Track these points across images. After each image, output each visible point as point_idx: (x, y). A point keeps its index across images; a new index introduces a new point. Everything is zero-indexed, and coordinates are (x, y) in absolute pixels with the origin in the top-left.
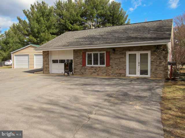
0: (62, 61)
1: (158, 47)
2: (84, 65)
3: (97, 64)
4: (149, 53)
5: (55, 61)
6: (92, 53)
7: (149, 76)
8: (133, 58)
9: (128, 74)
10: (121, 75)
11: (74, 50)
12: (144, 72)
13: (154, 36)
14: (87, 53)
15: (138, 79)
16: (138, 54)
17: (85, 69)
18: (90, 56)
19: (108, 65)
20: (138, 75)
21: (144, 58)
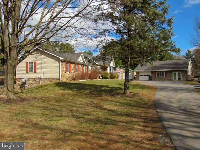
0: (148, 75)
1: (184, 71)
2: (156, 77)
3: (161, 76)
4: (181, 72)
5: (141, 75)
6: (159, 72)
7: (181, 80)
8: (175, 74)
9: (173, 80)
10: (171, 80)
11: (151, 72)
12: (179, 79)
13: (182, 67)
14: (157, 72)
15: (177, 81)
16: (177, 73)
17: (156, 78)
18: (158, 73)
19: (166, 76)
20: (177, 79)
21: (179, 74)
